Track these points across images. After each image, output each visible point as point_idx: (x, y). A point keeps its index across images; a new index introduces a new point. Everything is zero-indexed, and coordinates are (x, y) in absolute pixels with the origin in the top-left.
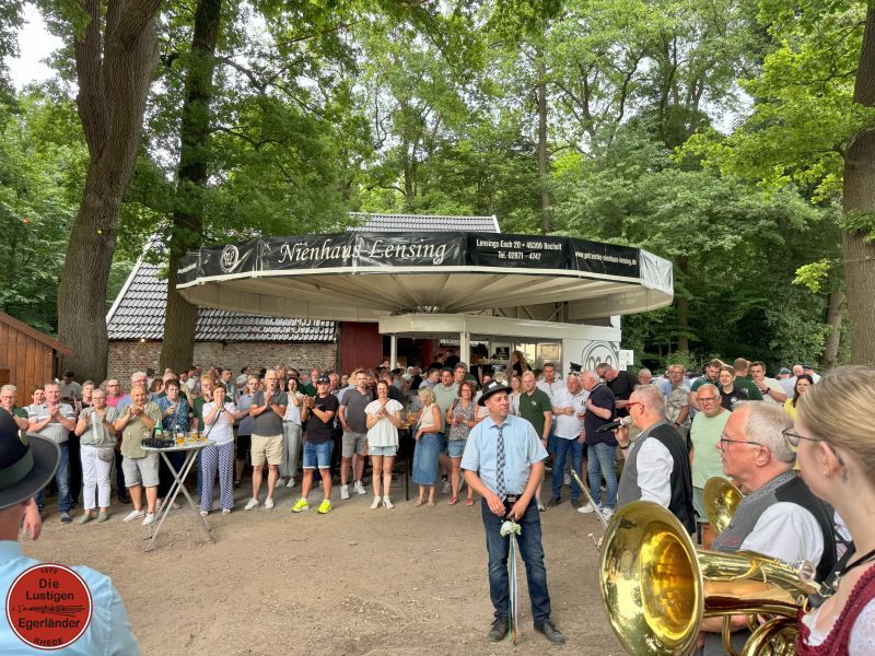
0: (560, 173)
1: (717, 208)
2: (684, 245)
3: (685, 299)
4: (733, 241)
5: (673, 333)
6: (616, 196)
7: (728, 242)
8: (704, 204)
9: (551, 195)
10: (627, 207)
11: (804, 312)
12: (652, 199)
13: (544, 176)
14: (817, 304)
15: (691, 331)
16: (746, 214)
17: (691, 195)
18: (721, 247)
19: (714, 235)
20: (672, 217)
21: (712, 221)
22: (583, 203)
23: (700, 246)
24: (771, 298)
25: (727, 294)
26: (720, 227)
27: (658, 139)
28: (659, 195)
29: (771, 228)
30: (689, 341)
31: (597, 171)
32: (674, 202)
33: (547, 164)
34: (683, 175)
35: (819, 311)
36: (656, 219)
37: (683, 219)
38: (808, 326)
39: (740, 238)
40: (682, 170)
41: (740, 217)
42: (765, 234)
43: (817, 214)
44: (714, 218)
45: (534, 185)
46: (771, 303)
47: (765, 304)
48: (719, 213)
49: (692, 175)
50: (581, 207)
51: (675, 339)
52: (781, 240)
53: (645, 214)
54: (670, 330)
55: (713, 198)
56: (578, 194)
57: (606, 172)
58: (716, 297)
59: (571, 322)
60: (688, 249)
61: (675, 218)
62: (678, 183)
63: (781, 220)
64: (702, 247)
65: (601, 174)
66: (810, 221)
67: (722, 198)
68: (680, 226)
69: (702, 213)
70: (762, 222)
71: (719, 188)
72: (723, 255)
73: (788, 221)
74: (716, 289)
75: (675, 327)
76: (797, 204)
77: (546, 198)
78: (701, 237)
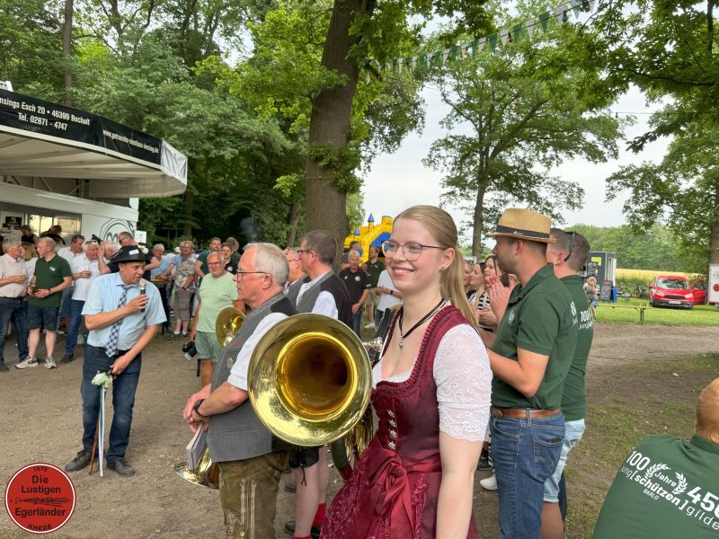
0: (84, 59)
1: (222, 125)
2: (194, 149)
3: (192, 194)
4: (232, 153)
5: (180, 221)
6: (139, 94)
7: (228, 153)
8: (212, 118)
9: (74, 77)
10: (148, 107)
11: (275, 214)
12: (170, 104)
13: (68, 56)
14: (284, 210)
15: (195, 221)
16: (243, 134)
17: (202, 109)
18: (223, 156)
19: (219, 146)
20: (186, 123)
21: (217, 134)
22: (107, 93)
23: (207, 152)
24: (255, 201)
25: (224, 194)
26: (223, 140)
27: (178, 55)
28: (177, 102)
29: (259, 149)
30: (193, 229)
31: (122, 67)
32: (188, 112)
33: (72, 47)
34: (197, 90)
35: (285, 215)
36: (172, 122)
37: (195, 127)
38: (278, 225)
39: (237, 152)
40: (198, 87)
41: (238, 135)
42: (255, 152)
43: (289, 145)
44: (219, 132)
45: (57, 62)
46: (255, 206)
47: (251, 205)
48: (223, 128)
49: (204, 92)
50: (106, 95)
51: (182, 225)
52: (265, 159)
53: (164, 117)
54: (178, 218)
55: (220, 116)
56: (103, 83)
57: (131, 70)
58: (216, 196)
59: (91, 199)
60: (197, 153)
61: (189, 125)
62: (194, 96)
63: (267, 144)
64: (209, 154)
65: (126, 71)
66: (285, 149)
67: (226, 117)
68: (191, 133)
69: (210, 126)
70: (253, 143)
71: (225, 109)
72: (223, 163)
73: (271, 146)
74: (216, 189)
75: (183, 216)
76: (277, 134)
77: (69, 79)
78: (208, 146)
